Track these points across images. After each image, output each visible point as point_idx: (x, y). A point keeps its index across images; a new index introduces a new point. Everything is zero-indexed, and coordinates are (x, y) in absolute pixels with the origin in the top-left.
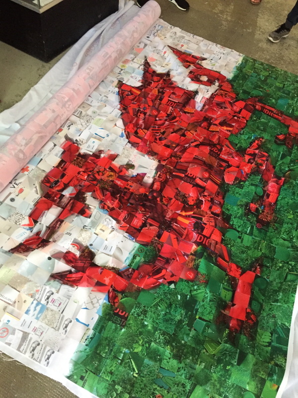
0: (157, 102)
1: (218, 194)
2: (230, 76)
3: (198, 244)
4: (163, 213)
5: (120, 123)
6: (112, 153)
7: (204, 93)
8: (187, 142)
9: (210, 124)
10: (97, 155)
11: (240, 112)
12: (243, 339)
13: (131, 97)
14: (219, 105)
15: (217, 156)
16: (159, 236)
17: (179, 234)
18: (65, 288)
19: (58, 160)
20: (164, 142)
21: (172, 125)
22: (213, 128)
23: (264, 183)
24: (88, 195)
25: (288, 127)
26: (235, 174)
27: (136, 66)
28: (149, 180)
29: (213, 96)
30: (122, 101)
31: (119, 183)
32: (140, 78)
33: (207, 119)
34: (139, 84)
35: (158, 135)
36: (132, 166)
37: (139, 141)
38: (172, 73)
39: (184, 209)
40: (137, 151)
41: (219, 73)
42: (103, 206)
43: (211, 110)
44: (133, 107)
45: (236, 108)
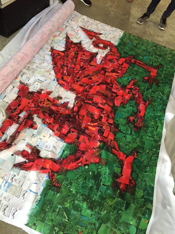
0: (74, 60)
1: (111, 112)
2: (116, 43)
3: (100, 142)
4: (80, 125)
5: (53, 72)
6: (49, 90)
7: (101, 54)
8: (93, 82)
9: (105, 72)
10: (39, 92)
11: (122, 65)
12: (128, 195)
13: (59, 57)
14: (110, 61)
15: (110, 90)
16: (78, 138)
17: (89, 136)
18: (22, 172)
19: (16, 96)
20: (79, 83)
21: (83, 73)
22: (107, 74)
23: (137, 105)
24: (35, 116)
25: (150, 72)
26: (120, 100)
27: (61, 39)
28: (71, 105)
29: (106, 55)
30: (53, 60)
31: (53, 108)
32: (64, 46)
33: (104, 69)
34: (63, 49)
35: (76, 79)
36: (61, 98)
37: (64, 83)
38: (82, 43)
39: (92, 122)
40: (63, 89)
41: (110, 42)
42: (44, 122)
43: (106, 64)
44: (60, 63)
45: (120, 62)
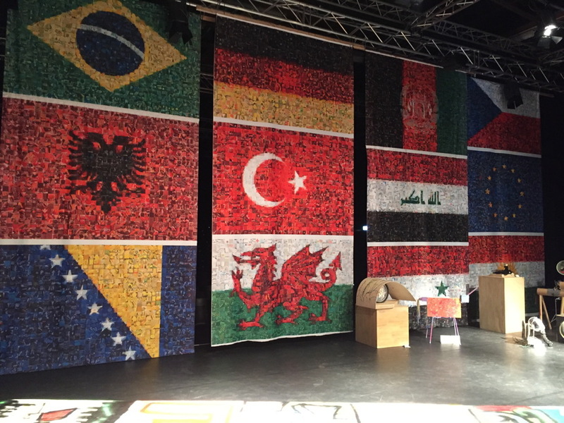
2: (337, 283)
3: (260, 305)
4: (265, 290)
6: (277, 262)
7: (318, 279)
9: (305, 288)
13: (304, 254)
16: (257, 293)
19: (267, 247)
21: (298, 275)
24: (260, 264)
25: (321, 316)
30: (300, 252)
32: (315, 251)
34: (312, 253)
35: (291, 272)
36: (276, 271)
38: (323, 262)
41: (336, 279)
42: (258, 271)
43: (312, 285)
44: (299, 257)
45: (318, 294)
